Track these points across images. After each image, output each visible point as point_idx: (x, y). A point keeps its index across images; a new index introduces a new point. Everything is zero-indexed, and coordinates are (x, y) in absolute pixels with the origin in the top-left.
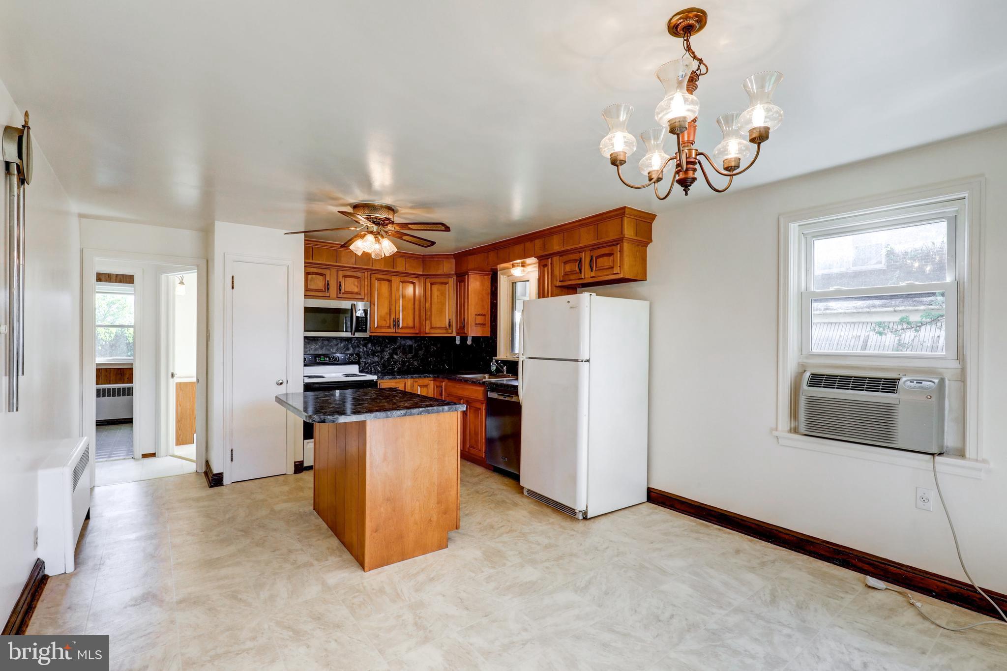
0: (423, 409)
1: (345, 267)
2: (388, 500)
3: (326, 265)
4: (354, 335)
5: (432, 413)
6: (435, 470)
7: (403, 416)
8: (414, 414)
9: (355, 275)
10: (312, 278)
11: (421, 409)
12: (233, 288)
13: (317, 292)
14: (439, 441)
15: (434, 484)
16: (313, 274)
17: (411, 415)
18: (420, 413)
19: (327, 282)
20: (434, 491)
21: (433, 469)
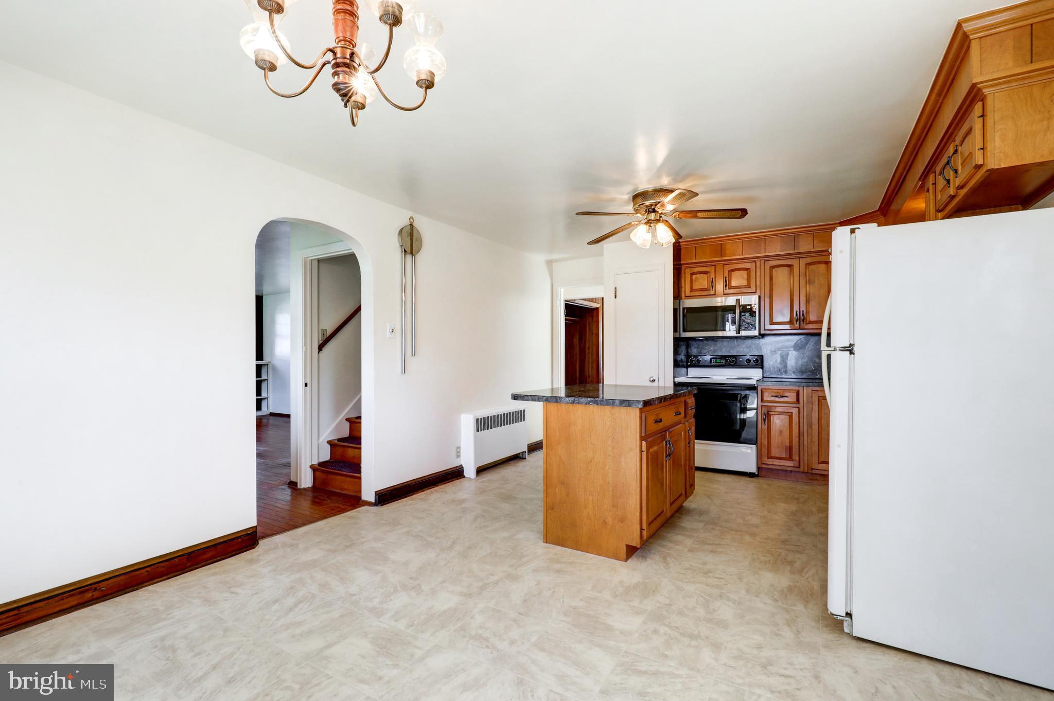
0: (592, 399)
1: (731, 260)
2: (562, 483)
3: (711, 262)
4: (739, 333)
5: (601, 405)
6: (609, 468)
7: (571, 403)
8: (582, 403)
9: (744, 267)
10: (696, 278)
11: (589, 399)
12: (616, 297)
13: (701, 292)
14: (614, 438)
15: (609, 483)
16: (696, 274)
17: (579, 403)
18: (588, 403)
19: (711, 280)
20: (608, 491)
21: (607, 468)
